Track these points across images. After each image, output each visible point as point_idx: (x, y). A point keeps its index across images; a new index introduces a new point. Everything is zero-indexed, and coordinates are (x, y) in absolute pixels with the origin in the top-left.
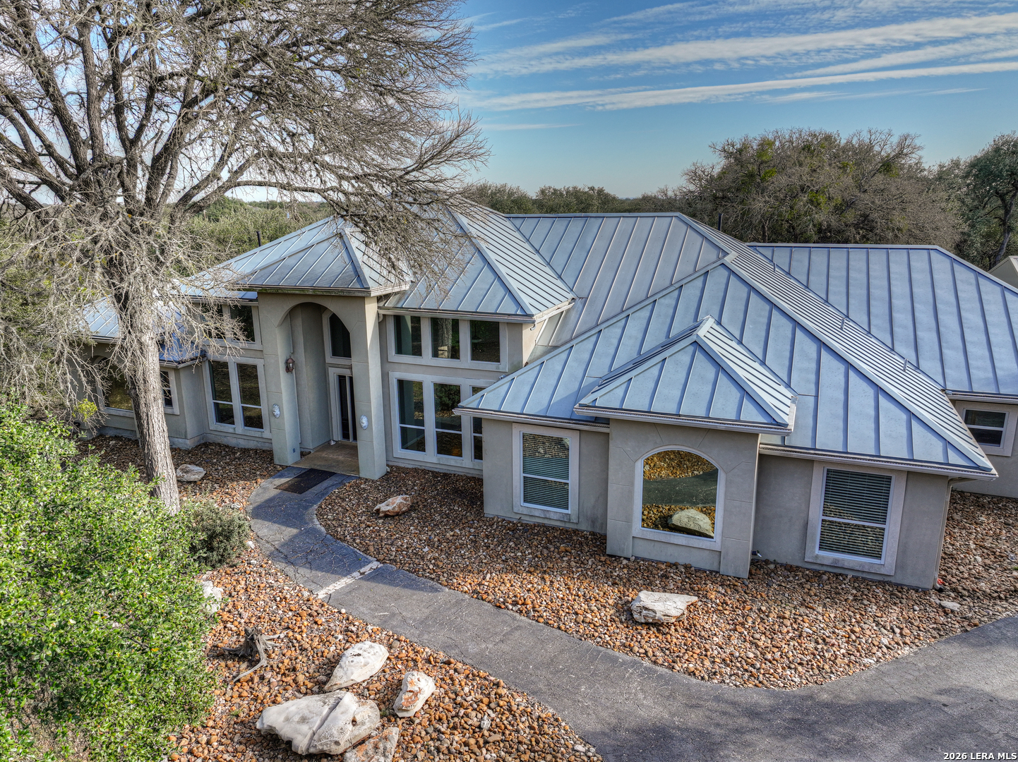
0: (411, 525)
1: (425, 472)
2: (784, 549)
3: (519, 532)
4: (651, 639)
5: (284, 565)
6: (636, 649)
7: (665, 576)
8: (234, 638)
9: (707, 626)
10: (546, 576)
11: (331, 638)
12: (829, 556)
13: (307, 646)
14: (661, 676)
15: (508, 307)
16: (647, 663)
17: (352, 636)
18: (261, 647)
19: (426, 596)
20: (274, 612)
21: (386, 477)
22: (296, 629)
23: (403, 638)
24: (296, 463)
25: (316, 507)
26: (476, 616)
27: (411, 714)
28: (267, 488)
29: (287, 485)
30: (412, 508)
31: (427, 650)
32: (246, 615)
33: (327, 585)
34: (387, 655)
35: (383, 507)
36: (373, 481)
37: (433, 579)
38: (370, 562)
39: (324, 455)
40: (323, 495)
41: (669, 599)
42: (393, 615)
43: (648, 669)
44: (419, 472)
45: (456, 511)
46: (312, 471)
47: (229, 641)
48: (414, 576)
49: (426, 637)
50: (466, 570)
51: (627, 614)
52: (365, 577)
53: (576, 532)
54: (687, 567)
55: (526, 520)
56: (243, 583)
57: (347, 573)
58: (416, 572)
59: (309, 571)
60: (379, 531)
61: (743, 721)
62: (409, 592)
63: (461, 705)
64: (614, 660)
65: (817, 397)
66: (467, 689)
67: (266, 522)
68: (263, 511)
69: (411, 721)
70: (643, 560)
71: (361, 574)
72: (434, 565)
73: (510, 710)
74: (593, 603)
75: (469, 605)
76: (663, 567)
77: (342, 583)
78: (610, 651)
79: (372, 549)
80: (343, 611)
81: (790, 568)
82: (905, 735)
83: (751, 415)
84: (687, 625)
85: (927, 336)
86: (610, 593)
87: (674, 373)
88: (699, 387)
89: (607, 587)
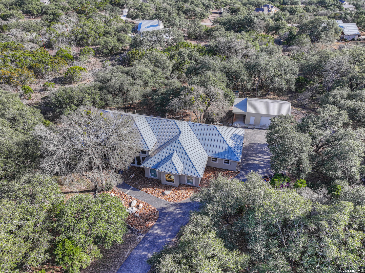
0: (135, 180)
1: (136, 167)
2: (183, 183)
3: (151, 180)
4: (165, 197)
5: (120, 188)
6: (163, 198)
7: (168, 187)
9: (172, 195)
10: (154, 188)
11: (129, 200)
12: (188, 184)
13: (127, 201)
14: (166, 202)
15: (147, 149)
16: (164, 200)
17: (132, 199)
20: (121, 196)
22: (125, 199)
23: (138, 199)
26: (146, 195)
27: (140, 208)
30: (135, 176)
31: (141, 200)
33: (127, 191)
34: (136, 201)
35: (131, 177)
36: (128, 170)
37: (140, 189)
38: (131, 187)
41: (168, 192)
42: (136, 195)
45: (141, 176)
48: (137, 189)
49: (140, 198)
50: (144, 188)
51: (163, 194)
52: (131, 190)
53: (158, 180)
54: (171, 186)
55: (152, 178)
56: (115, 192)
57: (128, 189)
59: (123, 189)
60: (131, 181)
62: (137, 192)
63: (145, 207)
64: (161, 200)
65: (186, 166)
66: (145, 205)
70: (166, 185)
72: (140, 187)
73: (150, 207)
74: (159, 192)
75: (145, 193)
77: (129, 191)
79: (131, 185)
80: (130, 195)
81: (184, 185)
82: (186, 207)
83: (176, 173)
84: (170, 195)
85: (209, 145)
86: (162, 190)
87: (168, 165)
88: (171, 168)
89: (161, 190)
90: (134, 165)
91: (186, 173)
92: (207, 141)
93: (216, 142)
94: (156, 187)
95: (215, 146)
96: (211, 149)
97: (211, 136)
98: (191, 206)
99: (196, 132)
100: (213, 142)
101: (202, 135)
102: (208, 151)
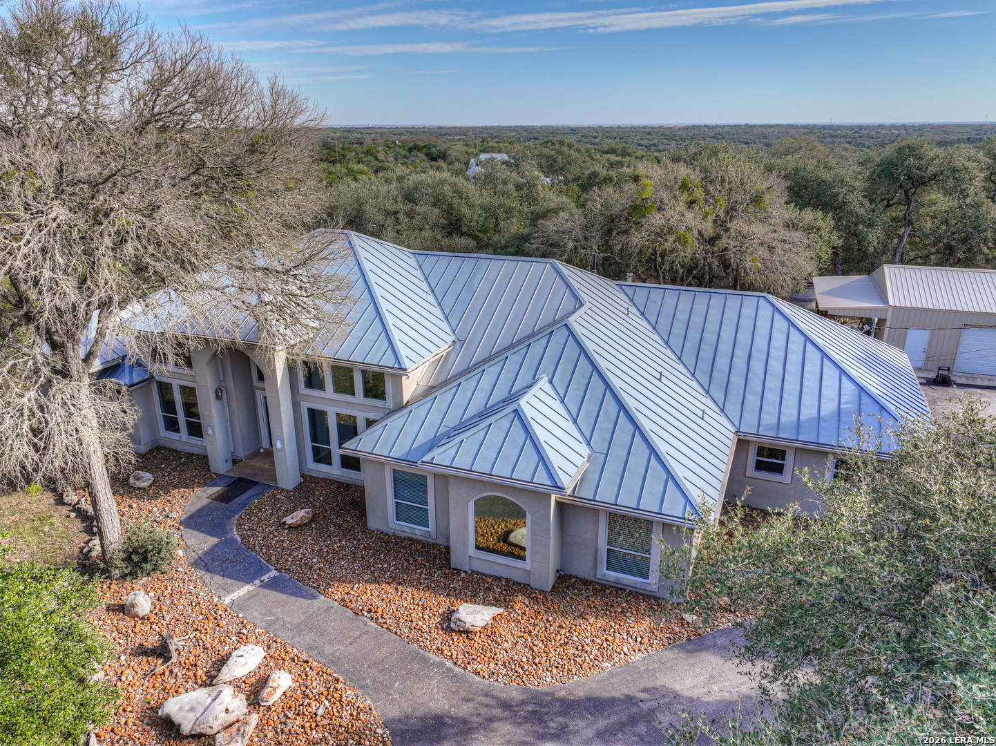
0: (310, 536)
1: (332, 482)
2: (582, 568)
3: (391, 544)
4: (460, 642)
5: (203, 572)
6: (446, 652)
7: (489, 589)
8: (157, 638)
9: (503, 633)
10: (400, 587)
11: (227, 639)
12: (613, 575)
13: (208, 645)
14: (455, 676)
15: (389, 361)
16: (449, 664)
17: (242, 639)
18: (172, 648)
19: (304, 602)
20: (189, 616)
21: (299, 488)
22: (203, 631)
23: (279, 640)
24: (229, 471)
25: (237, 517)
26: (338, 621)
27: (270, 703)
28: (201, 496)
29: (217, 495)
30: (313, 519)
31: (295, 650)
32: (168, 618)
33: (233, 592)
34: (264, 654)
35: (289, 520)
36: (288, 491)
37: (314, 588)
38: (270, 571)
39: (253, 463)
40: (245, 505)
41: (479, 612)
42: (277, 619)
43: (449, 670)
44: (327, 482)
45: (348, 522)
46: (240, 480)
47: (152, 641)
48: (300, 584)
49: (296, 639)
50: (341, 580)
51: (448, 624)
52: (265, 586)
53: (434, 545)
54: (508, 580)
55: (399, 533)
56: (170, 588)
57: (249, 580)
58: (302, 581)
59: (221, 578)
60: (282, 541)
61: (497, 712)
62: (293, 599)
63: (307, 696)
64: (425, 660)
65: (607, 454)
66: (315, 684)
67: (195, 532)
68: (194, 522)
69: (269, 708)
70: (478, 573)
71: (262, 581)
72: (319, 575)
73: (340, 701)
74: (427, 612)
75: (336, 612)
76: (489, 580)
77: (247, 588)
78: (427, 654)
79: (273, 558)
80: (241, 615)
81: (586, 583)
82: (602, 724)
83: (542, 478)
84: (490, 632)
85: (738, 381)
86: (442, 603)
87: (495, 436)
88: (510, 451)
89: (442, 598)
90: (322, 469)
91: (606, 494)
92: (722, 362)
93: (776, 366)
94: (417, 584)
95: (773, 384)
96: (752, 400)
97: (744, 338)
98: (633, 721)
99: (664, 322)
100: (757, 366)
101: (694, 335)
102: (733, 408)
